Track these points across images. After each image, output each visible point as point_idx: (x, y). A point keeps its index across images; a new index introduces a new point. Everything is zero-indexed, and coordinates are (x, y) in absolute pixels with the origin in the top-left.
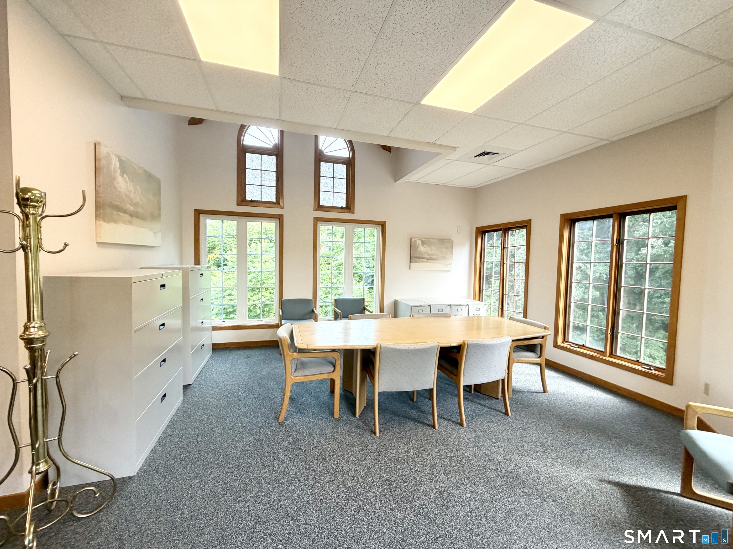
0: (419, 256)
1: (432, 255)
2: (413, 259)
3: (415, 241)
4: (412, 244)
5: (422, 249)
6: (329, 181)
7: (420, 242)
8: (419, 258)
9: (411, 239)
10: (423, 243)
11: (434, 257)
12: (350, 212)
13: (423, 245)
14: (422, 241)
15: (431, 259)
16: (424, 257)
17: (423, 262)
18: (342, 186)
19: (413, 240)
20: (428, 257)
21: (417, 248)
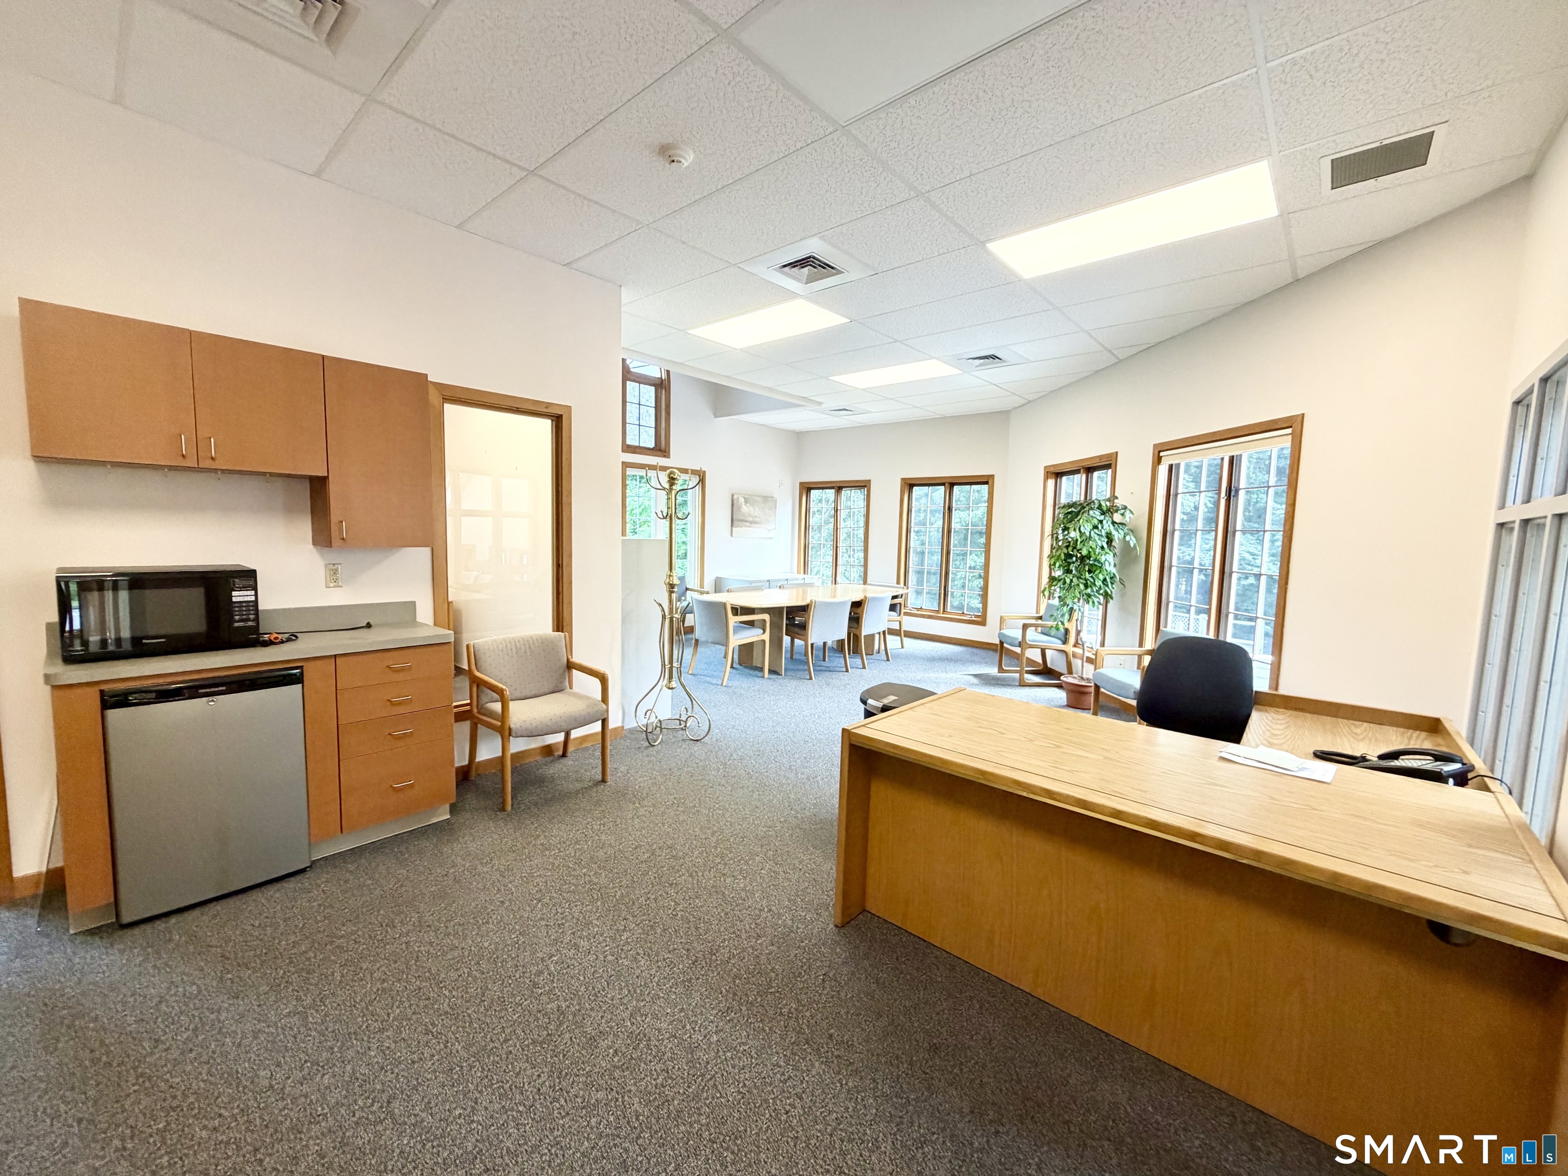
0: (742, 518)
1: (756, 517)
2: (735, 523)
3: (738, 498)
4: (735, 502)
5: (745, 509)
6: (634, 409)
7: (743, 500)
8: (742, 521)
9: (733, 495)
10: (746, 501)
11: (757, 519)
12: (665, 456)
13: (746, 504)
14: (745, 498)
15: (755, 523)
16: (747, 519)
17: (746, 526)
18: (649, 418)
19: (735, 497)
20: (751, 519)
21: (739, 507)
